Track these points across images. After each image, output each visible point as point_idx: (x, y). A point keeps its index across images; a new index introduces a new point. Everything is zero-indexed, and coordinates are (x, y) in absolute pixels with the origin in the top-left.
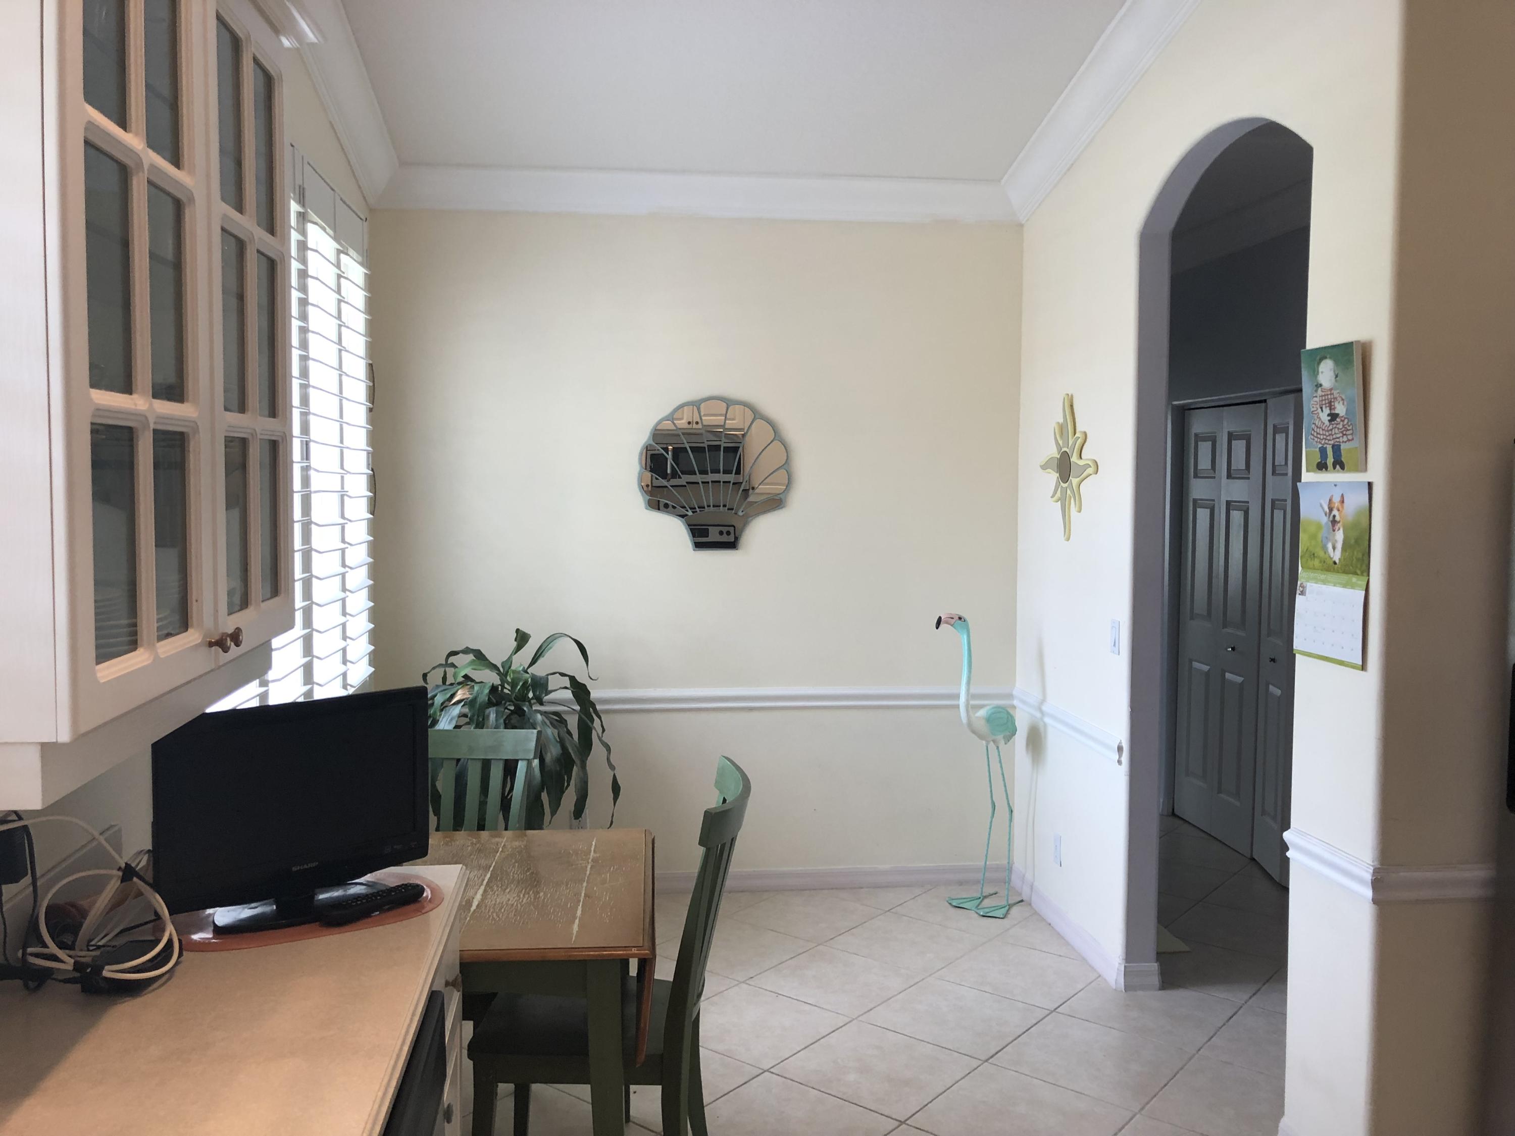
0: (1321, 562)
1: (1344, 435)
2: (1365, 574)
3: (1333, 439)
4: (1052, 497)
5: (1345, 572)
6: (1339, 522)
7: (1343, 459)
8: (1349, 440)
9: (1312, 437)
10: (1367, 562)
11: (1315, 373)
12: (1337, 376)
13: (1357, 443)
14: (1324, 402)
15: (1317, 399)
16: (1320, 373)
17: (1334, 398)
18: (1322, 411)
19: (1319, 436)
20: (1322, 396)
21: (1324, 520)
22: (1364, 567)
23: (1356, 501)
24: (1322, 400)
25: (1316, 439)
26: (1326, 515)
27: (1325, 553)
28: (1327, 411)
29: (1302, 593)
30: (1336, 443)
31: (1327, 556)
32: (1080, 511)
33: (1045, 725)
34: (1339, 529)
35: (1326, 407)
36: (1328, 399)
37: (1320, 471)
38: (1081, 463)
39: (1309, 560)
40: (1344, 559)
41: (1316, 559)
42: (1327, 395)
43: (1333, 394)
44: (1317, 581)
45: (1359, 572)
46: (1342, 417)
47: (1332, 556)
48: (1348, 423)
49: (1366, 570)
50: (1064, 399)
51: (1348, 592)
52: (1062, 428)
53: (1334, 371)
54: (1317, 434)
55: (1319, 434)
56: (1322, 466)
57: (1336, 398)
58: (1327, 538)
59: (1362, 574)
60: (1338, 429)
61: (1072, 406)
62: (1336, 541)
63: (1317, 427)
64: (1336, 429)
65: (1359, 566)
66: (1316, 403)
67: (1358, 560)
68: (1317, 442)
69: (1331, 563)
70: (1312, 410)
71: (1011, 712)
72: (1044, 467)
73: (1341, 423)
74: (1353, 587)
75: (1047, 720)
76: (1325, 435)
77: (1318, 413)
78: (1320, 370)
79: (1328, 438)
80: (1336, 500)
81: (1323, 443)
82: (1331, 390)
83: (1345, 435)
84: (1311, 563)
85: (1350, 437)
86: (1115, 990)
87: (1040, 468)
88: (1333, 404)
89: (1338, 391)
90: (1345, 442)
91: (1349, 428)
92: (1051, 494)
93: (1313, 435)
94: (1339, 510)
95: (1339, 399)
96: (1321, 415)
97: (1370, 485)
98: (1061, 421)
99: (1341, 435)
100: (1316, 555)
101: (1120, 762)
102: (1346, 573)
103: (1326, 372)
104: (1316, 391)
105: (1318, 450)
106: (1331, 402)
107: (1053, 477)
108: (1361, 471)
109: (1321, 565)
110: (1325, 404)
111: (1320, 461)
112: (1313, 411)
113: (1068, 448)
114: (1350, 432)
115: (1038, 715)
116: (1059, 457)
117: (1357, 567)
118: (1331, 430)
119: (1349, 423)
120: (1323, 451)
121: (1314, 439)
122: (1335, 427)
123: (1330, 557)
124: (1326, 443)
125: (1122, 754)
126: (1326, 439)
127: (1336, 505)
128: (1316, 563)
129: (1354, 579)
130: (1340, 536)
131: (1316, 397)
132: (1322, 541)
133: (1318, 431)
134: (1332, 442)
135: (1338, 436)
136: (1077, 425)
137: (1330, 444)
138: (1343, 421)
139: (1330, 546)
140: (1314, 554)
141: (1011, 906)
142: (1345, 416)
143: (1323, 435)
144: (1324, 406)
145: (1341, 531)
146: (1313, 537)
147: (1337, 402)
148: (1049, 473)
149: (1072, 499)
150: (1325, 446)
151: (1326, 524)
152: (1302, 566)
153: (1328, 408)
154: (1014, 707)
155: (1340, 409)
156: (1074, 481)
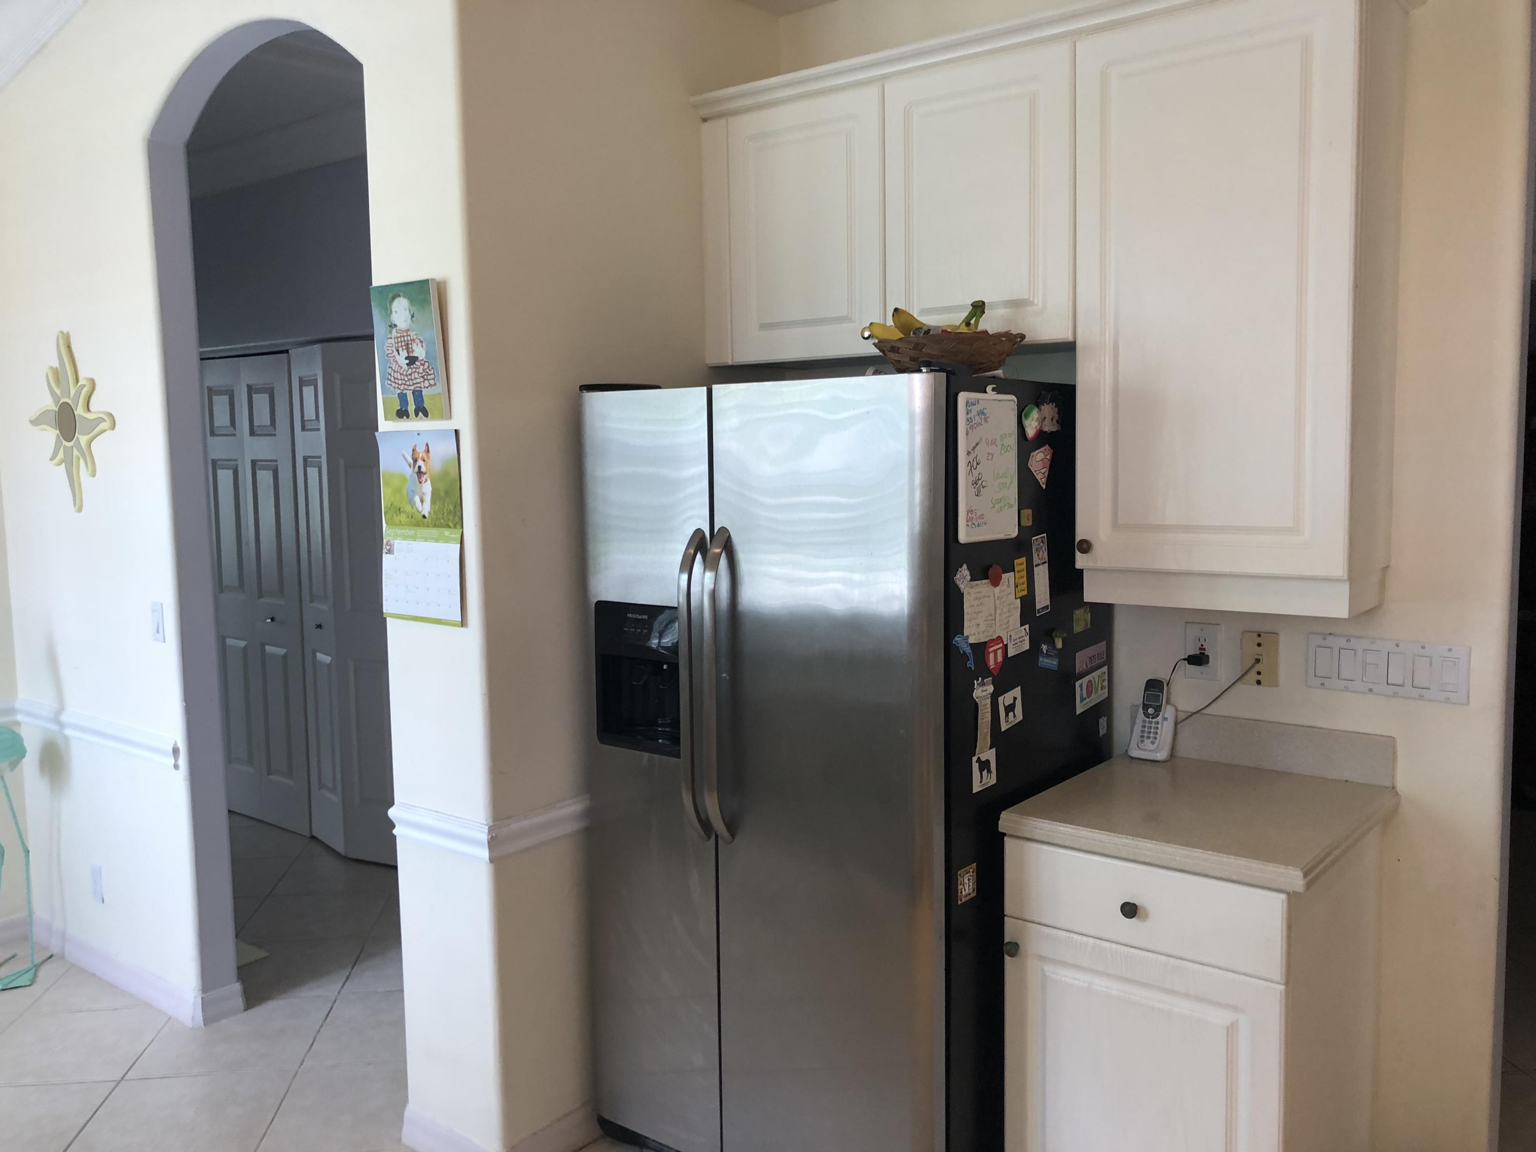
0: (408, 517)
1: (425, 380)
2: (458, 526)
3: (414, 384)
4: (52, 459)
5: (435, 526)
6: (425, 473)
7: (425, 406)
8: (431, 385)
9: (389, 382)
10: (460, 515)
11: (388, 312)
12: (413, 316)
13: (440, 388)
14: (400, 344)
15: (392, 341)
16: (393, 313)
17: (411, 340)
18: (399, 354)
19: (396, 381)
20: (397, 337)
21: (409, 472)
22: (457, 519)
23: (443, 450)
24: (398, 342)
25: (394, 385)
26: (410, 467)
27: (413, 507)
28: (404, 354)
29: (390, 552)
30: (417, 389)
31: (414, 510)
32: (93, 474)
33: (66, 739)
34: (426, 481)
35: (403, 350)
36: (404, 341)
37: (401, 419)
38: (89, 416)
39: (395, 516)
40: (435, 513)
41: (402, 515)
42: (404, 336)
43: (410, 336)
44: (405, 538)
45: (451, 524)
46: (422, 360)
47: (420, 510)
48: (428, 367)
49: (459, 522)
50: (58, 336)
51: (442, 546)
52: (57, 376)
53: (410, 311)
54: (395, 378)
55: (398, 379)
56: (402, 414)
57: (414, 340)
58: (413, 491)
59: (455, 527)
60: (418, 373)
61: (69, 347)
62: (424, 494)
63: (394, 372)
64: (416, 374)
65: (451, 518)
66: (391, 345)
67: (450, 512)
68: (395, 388)
69: (420, 517)
70: (387, 352)
71: (17, 731)
72: (36, 422)
73: (422, 367)
74: (447, 540)
75: (68, 732)
76: (404, 380)
77: (394, 356)
78: (393, 310)
79: (408, 383)
80: (421, 450)
81: (402, 388)
82: (407, 331)
83: (427, 379)
84: (397, 519)
85: (432, 382)
86: (192, 1028)
87: (30, 426)
88: (410, 346)
89: (415, 333)
90: (427, 388)
91: (430, 373)
92: (50, 455)
93: (390, 380)
94: (424, 461)
95: (418, 341)
96: (397, 357)
97: (457, 432)
98: (56, 364)
99: (422, 380)
100: (402, 510)
101: (176, 767)
102: (438, 527)
103: (401, 311)
104: (391, 332)
105: (397, 396)
106: (408, 344)
107: (51, 434)
108: (447, 419)
109: (408, 520)
110: (402, 346)
111: (399, 408)
112: (388, 354)
113: (69, 398)
114: (432, 376)
115: (54, 727)
116: (57, 409)
117: (449, 520)
118: (410, 375)
119: (430, 368)
120: (403, 398)
121: (391, 385)
122: (415, 372)
123: (418, 511)
124: (406, 389)
125: (178, 756)
126: (405, 384)
127: (421, 455)
128: (403, 518)
129: (447, 532)
130: (427, 488)
131: (391, 338)
132: (408, 494)
133: (396, 376)
134: (412, 388)
135: (418, 381)
136: (79, 370)
137: (410, 390)
138: (423, 365)
139: (417, 499)
140: (399, 509)
141: (37, 967)
142: (425, 360)
143: (401, 379)
144: (400, 349)
145: (429, 481)
146: (398, 490)
147: (415, 344)
148: (45, 430)
149: (82, 461)
150: (404, 392)
151: (411, 475)
152: (386, 523)
153: (405, 351)
154: (18, 724)
155: (419, 352)
156: (83, 439)
